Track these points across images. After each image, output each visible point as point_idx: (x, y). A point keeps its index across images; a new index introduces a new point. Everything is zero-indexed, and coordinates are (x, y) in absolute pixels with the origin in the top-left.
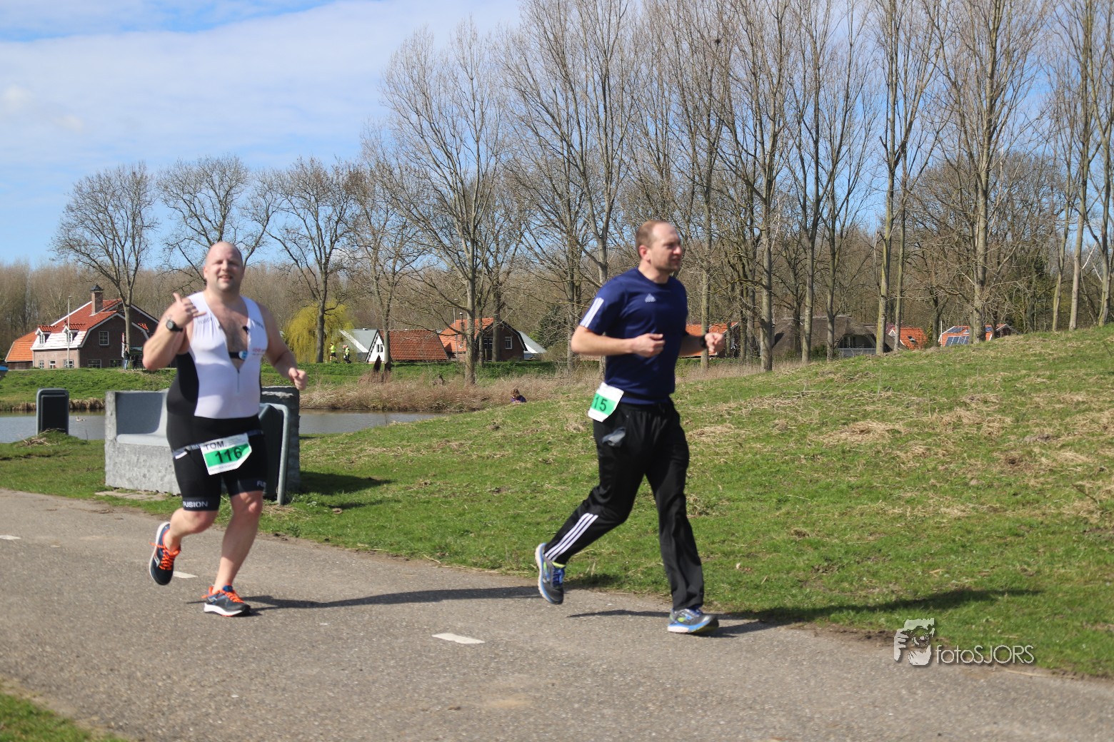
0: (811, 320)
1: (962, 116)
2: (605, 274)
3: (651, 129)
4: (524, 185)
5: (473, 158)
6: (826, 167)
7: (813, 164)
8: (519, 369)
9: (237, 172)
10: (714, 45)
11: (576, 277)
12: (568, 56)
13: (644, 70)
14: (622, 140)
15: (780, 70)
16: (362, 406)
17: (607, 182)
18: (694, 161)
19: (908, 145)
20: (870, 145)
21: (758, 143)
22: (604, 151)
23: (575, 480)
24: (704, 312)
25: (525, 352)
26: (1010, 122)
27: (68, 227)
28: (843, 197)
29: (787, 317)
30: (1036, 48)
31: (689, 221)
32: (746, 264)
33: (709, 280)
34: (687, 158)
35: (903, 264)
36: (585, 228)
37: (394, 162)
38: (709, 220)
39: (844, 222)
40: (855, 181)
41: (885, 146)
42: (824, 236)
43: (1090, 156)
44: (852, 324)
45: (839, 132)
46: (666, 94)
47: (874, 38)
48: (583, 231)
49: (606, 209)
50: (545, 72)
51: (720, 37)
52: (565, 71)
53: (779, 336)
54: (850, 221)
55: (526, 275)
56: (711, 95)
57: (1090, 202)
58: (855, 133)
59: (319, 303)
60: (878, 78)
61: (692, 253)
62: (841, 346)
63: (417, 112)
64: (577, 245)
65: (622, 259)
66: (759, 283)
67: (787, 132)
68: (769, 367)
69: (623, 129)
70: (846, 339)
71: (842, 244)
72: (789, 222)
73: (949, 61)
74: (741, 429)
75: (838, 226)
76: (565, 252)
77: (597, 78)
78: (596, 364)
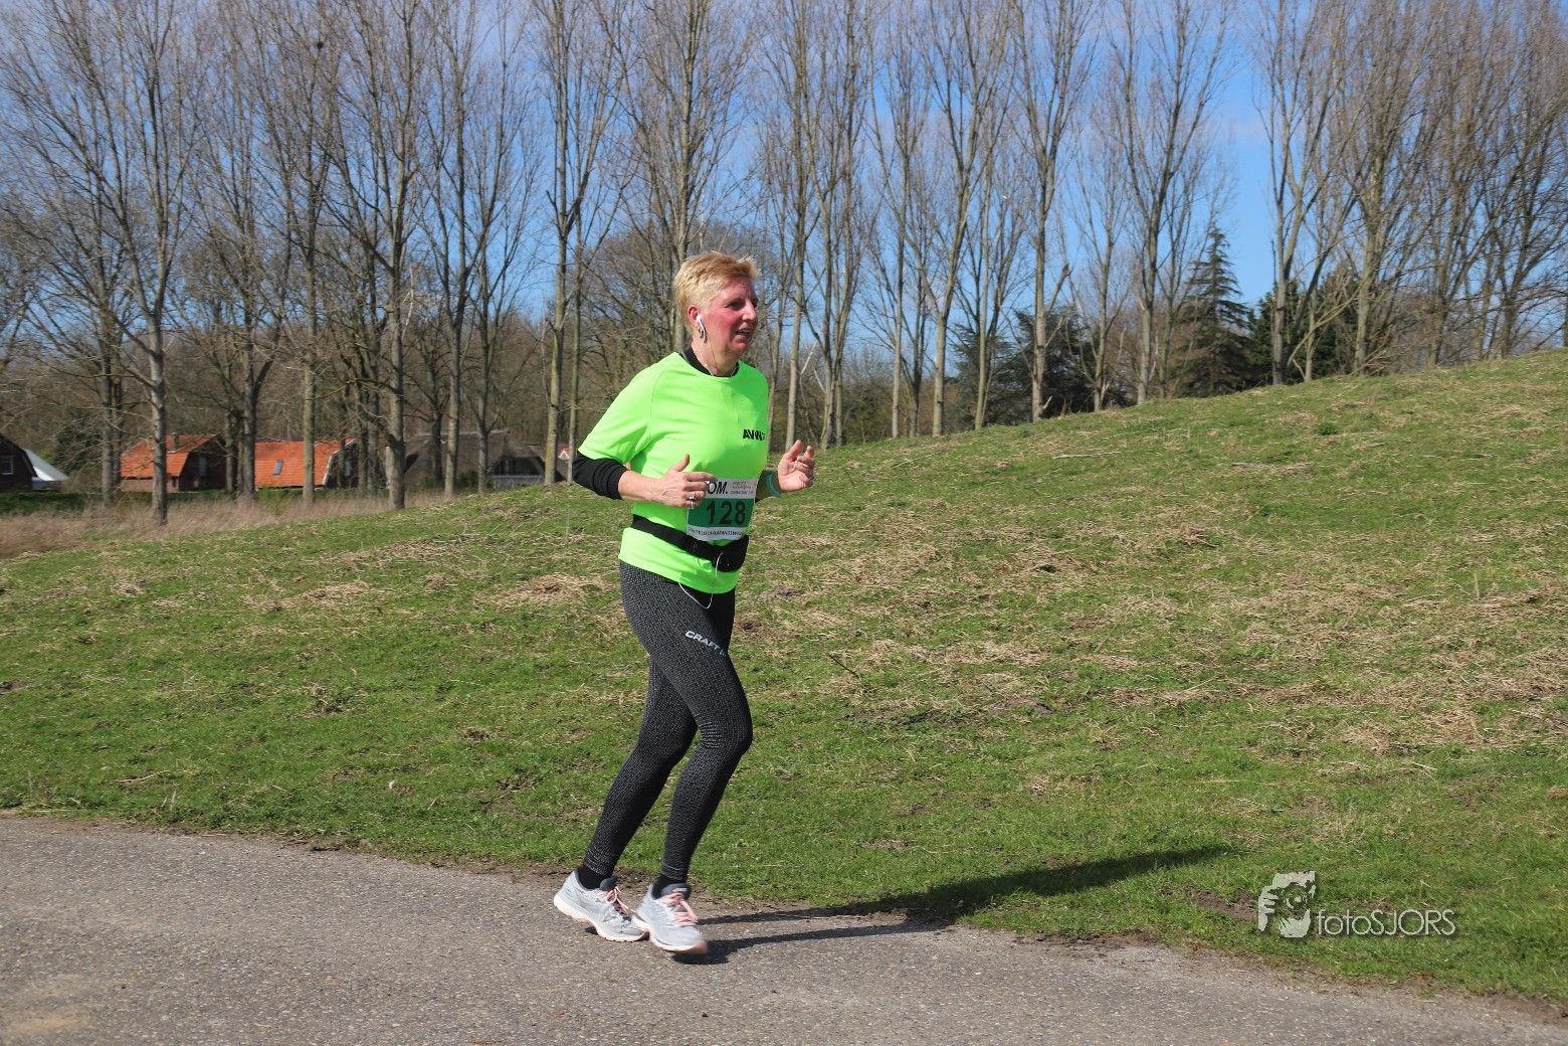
0: (457, 436)
1: (653, 169)
2: (161, 367)
3: (225, 162)
4: (29, 233)
6: (474, 228)
7: (457, 225)
8: (27, 503)
10: (314, 50)
11: (113, 369)
12: (93, 47)
13: (212, 79)
14: (181, 175)
15: (410, 91)
17: (160, 235)
18: (291, 212)
19: (583, 205)
20: (533, 201)
21: (380, 190)
22: (155, 189)
23: (132, 666)
24: (306, 424)
25: (34, 479)
26: (710, 182)
28: (499, 271)
29: (423, 433)
30: (742, 88)
31: (283, 297)
32: (366, 360)
33: (314, 380)
34: (281, 209)
35: (578, 364)
36: (126, 299)
38: (313, 294)
39: (500, 305)
40: (514, 250)
41: (554, 204)
42: (473, 323)
43: (807, 231)
44: (511, 442)
45: (491, 183)
46: (247, 114)
47: (535, 57)
48: (124, 304)
49: (161, 277)
50: (57, 68)
51: (322, 40)
52: (91, 70)
53: (413, 458)
54: (507, 304)
55: (35, 366)
56: (312, 120)
57: (808, 289)
58: (513, 185)
60: (542, 111)
61: (289, 340)
62: (497, 473)
64: (114, 324)
65: (185, 348)
66: (383, 385)
67: (420, 179)
68: (400, 503)
69: (183, 161)
70: (502, 463)
71: (497, 334)
72: (426, 302)
73: (634, 95)
74: (378, 587)
75: (491, 309)
76: (96, 334)
77: (140, 83)
78: (146, 497)
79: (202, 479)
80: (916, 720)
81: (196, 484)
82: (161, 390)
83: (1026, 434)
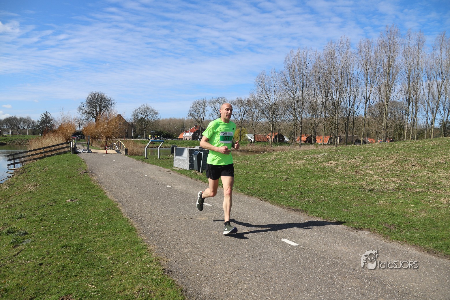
2: (301, 124)
3: (313, 92)
5: (274, 98)
6: (352, 101)
7: (349, 101)
9: (224, 100)
11: (295, 124)
13: (312, 79)
16: (247, 151)
24: (323, 133)
25: (284, 140)
27: (191, 111)
28: (356, 109)
29: (344, 135)
32: (332, 123)
34: (321, 100)
37: (257, 98)
40: (359, 106)
41: (365, 98)
42: (351, 117)
44: (358, 137)
47: (363, 74)
50: (290, 80)
52: (294, 80)
53: (342, 139)
54: (358, 114)
59: (240, 129)
62: (355, 142)
63: (262, 88)
65: (305, 121)
70: (357, 140)
71: (356, 119)
75: (355, 115)
76: (293, 119)
77: (301, 81)
78: (298, 144)
80: (369, 190)
81: (308, 142)
82: (301, 127)
83: (428, 141)
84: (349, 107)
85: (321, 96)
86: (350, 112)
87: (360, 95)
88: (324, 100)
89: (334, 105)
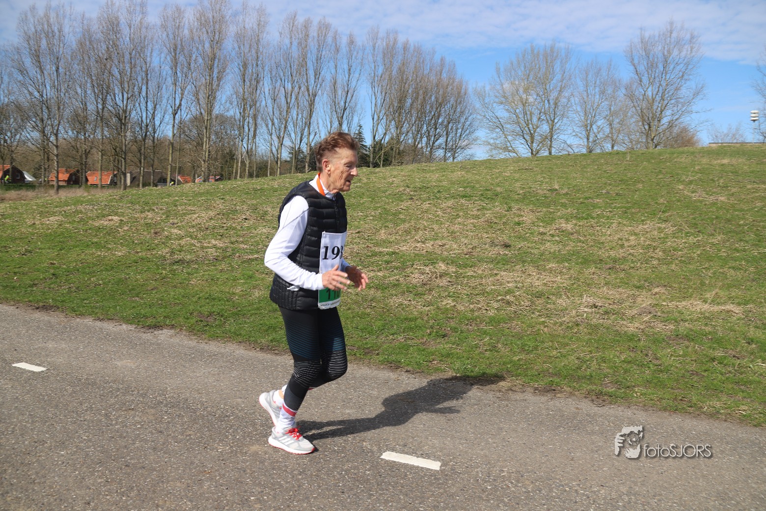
0: (144, 172)
2: (57, 150)
6: (151, 111)
7: (145, 110)
12: (41, 58)
18: (97, 108)
20: (167, 107)
25: (25, 180)
28: (158, 125)
29: (137, 170)
33: (102, 155)
34: (94, 107)
39: (159, 134)
40: (162, 119)
41: (172, 108)
42: (150, 139)
44: (163, 174)
47: (169, 65)
50: (30, 63)
51: (106, 58)
52: (40, 64)
53: (135, 176)
62: (157, 182)
65: (65, 144)
66: (121, 156)
70: (160, 180)
71: (158, 143)
75: (156, 135)
76: (41, 139)
77: (54, 68)
78: (53, 186)
79: (73, 181)
81: (71, 183)
82: (57, 156)
83: (273, 180)
84: (145, 121)
85: (93, 99)
86: (147, 130)
87: (164, 101)
88: (100, 106)
89: (117, 116)
